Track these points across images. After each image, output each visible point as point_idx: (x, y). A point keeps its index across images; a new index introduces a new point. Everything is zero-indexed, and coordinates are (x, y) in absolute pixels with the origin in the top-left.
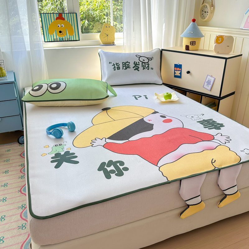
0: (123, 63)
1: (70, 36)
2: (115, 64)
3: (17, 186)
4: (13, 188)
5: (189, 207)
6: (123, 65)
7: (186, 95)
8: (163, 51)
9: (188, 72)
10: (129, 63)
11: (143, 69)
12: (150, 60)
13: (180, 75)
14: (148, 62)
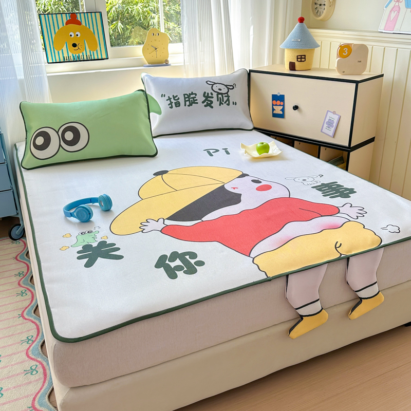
0: (184, 95)
1: (92, 52)
3: (16, 308)
4: (10, 311)
5: (302, 319)
6: (185, 98)
7: (293, 146)
8: (252, 74)
9: (296, 108)
10: (196, 94)
11: (220, 105)
12: (231, 89)
13: (282, 113)
14: (227, 93)
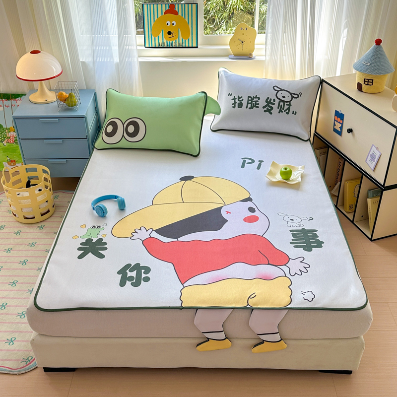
0: (249, 97)
2: (237, 97)
5: (208, 340)
6: (248, 100)
9: (350, 131)
10: (259, 98)
11: (279, 113)
12: (295, 98)
13: (340, 131)
14: (290, 102)
